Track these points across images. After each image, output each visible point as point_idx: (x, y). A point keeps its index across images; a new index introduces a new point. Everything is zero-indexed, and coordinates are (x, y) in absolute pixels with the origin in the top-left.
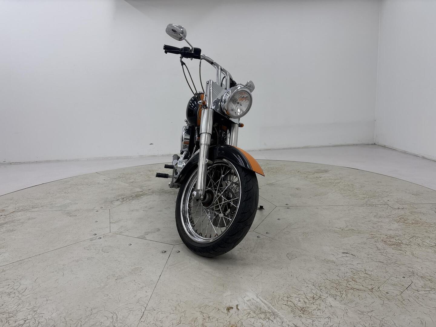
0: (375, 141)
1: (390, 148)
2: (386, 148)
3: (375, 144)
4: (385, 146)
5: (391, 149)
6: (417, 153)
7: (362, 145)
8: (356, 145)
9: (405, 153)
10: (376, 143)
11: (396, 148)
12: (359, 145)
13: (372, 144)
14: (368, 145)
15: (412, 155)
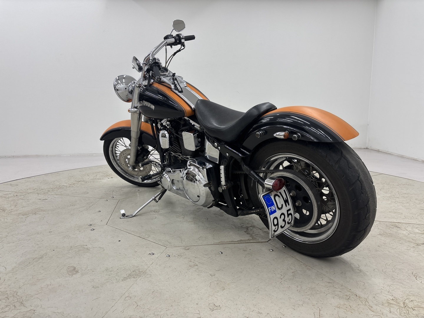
0: (367, 146)
1: (384, 152)
2: (380, 152)
4: (378, 150)
5: (386, 153)
6: (416, 157)
9: (402, 157)
10: (368, 148)
11: (392, 153)
13: (364, 148)
14: (361, 149)
15: (411, 159)
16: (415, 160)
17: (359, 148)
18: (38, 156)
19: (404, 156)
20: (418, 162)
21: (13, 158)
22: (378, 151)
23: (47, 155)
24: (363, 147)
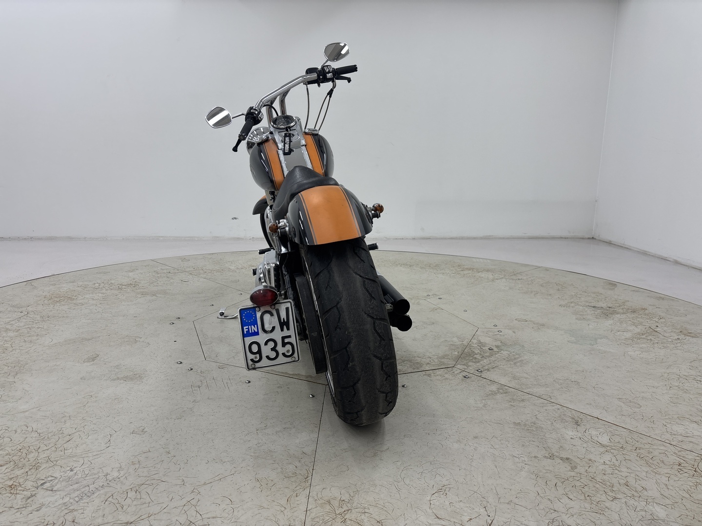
0: (593, 234)
1: (618, 246)
3: (593, 238)
4: (610, 241)
5: (621, 246)
6: (665, 255)
7: (574, 238)
8: (565, 238)
9: (645, 253)
10: (595, 237)
12: (570, 238)
13: (589, 238)
14: (583, 238)
15: (657, 257)
16: (665, 259)
17: (581, 238)
18: (70, 239)
19: (648, 252)
20: (669, 262)
21: (31, 240)
22: (609, 243)
23: (85, 238)
24: (587, 236)
